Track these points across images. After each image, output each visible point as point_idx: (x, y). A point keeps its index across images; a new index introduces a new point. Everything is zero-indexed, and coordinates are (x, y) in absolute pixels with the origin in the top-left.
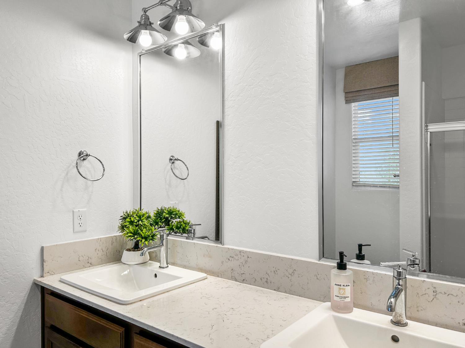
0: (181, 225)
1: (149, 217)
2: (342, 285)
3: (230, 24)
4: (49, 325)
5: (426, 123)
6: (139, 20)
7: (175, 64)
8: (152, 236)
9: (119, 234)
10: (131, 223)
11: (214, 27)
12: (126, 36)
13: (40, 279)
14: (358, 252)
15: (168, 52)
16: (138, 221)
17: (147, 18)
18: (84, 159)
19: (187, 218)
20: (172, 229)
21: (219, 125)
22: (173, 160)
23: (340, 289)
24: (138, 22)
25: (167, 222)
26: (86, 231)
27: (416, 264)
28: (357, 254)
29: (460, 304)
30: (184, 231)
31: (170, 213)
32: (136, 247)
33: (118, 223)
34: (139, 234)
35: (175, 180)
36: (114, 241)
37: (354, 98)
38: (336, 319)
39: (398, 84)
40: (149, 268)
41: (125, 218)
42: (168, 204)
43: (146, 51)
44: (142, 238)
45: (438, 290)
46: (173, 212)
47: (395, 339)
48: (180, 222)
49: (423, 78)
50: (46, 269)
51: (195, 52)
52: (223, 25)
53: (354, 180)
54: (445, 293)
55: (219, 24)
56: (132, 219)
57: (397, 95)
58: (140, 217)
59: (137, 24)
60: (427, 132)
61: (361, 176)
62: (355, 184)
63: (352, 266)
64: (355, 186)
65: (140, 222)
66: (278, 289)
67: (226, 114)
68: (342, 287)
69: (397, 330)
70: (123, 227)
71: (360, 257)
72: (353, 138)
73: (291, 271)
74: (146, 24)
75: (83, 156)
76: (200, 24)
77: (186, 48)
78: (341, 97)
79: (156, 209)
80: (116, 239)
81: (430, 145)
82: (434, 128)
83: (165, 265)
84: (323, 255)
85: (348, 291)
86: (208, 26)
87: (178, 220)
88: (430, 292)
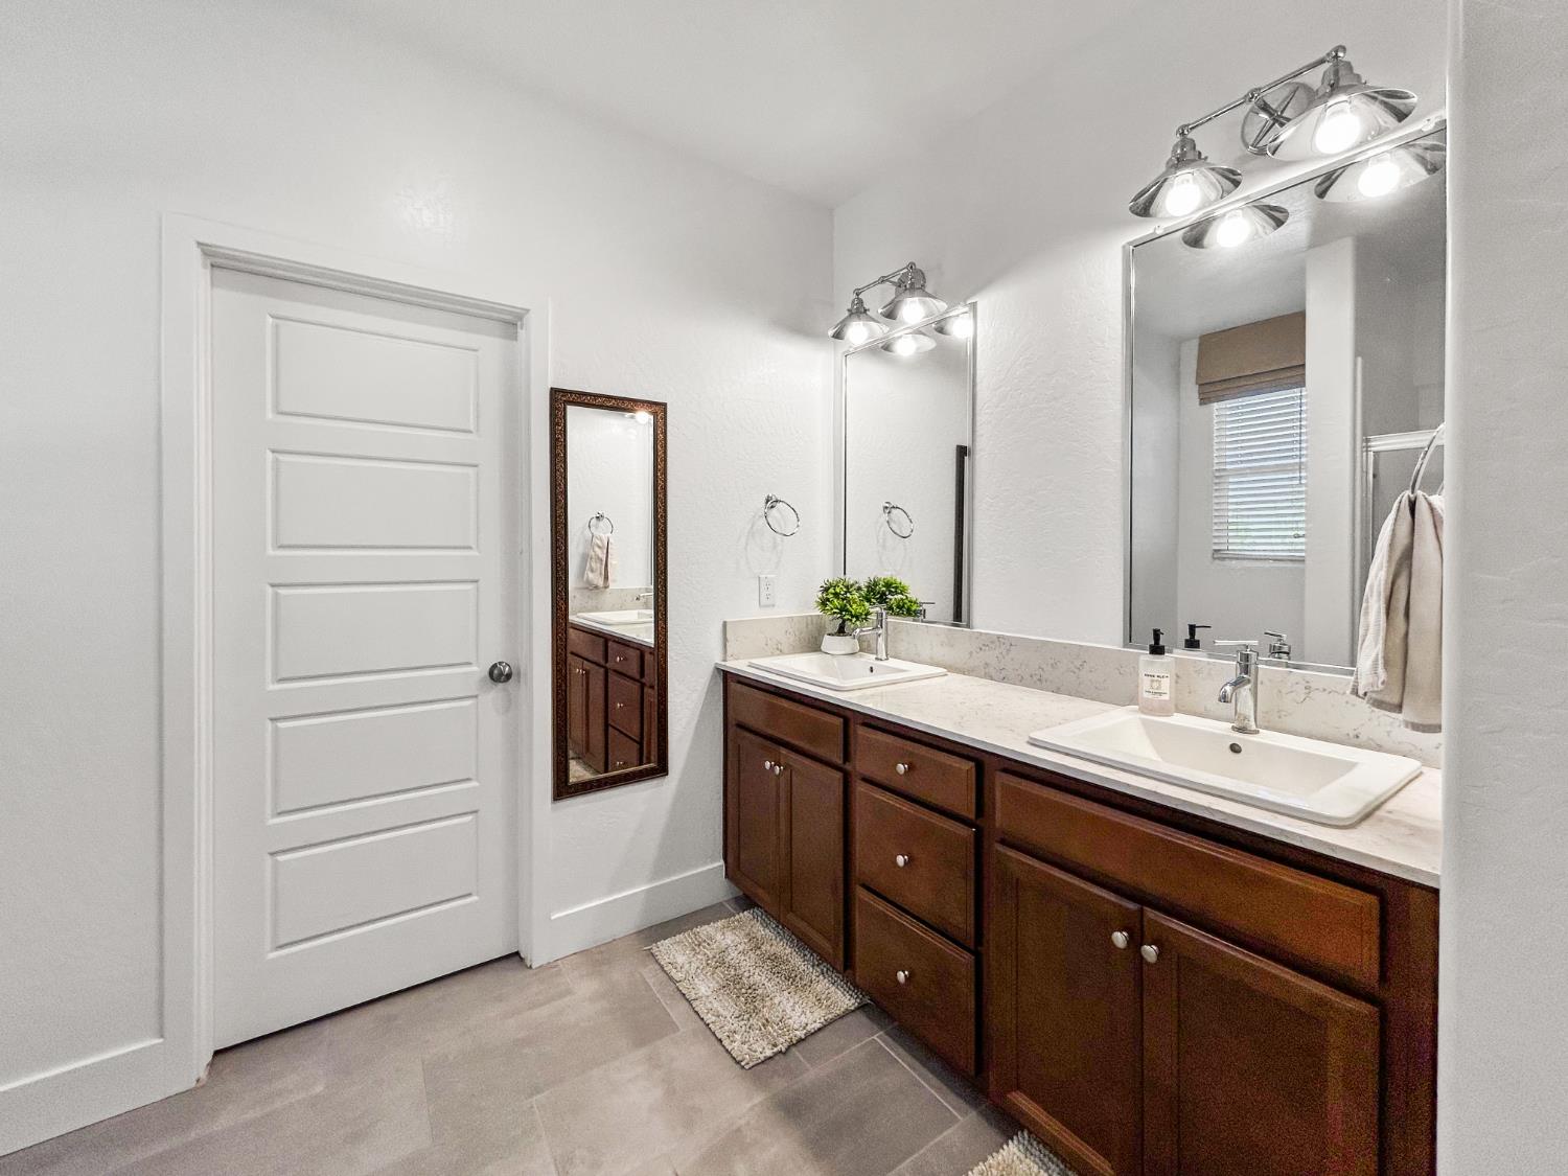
0: (904, 603)
1: (859, 589)
2: (1156, 675)
3: (984, 302)
4: (734, 723)
5: (1365, 433)
6: (850, 307)
7: (895, 362)
8: (866, 615)
9: (818, 612)
10: (836, 595)
11: (960, 307)
12: (831, 332)
13: (723, 663)
14: (1188, 637)
15: (887, 348)
16: (846, 593)
17: (861, 302)
18: (772, 507)
19: (912, 594)
20: (890, 608)
21: (962, 452)
22: (889, 509)
23: (1152, 681)
24: (849, 310)
25: (882, 599)
26: (773, 606)
27: (1285, 653)
28: (1187, 641)
29: (1349, 705)
30: (910, 613)
31: (888, 585)
32: (841, 631)
33: (818, 595)
34: (847, 610)
35: (891, 540)
36: (809, 622)
37: (1219, 393)
38: (1144, 722)
39: (1303, 365)
40: (862, 660)
41: (826, 590)
42: (884, 574)
43: (856, 349)
44: (852, 616)
45: (1313, 685)
46: (892, 584)
47: (1235, 749)
48: (902, 599)
49: (1357, 353)
50: (729, 653)
51: (928, 343)
52: (975, 304)
53: (1216, 547)
54: (1325, 690)
55: (969, 302)
56: (838, 590)
57: (1302, 383)
58: (847, 587)
59: (847, 314)
60: (1367, 451)
61: (1230, 541)
62: (1218, 555)
63: (1178, 654)
64: (1218, 558)
65: (848, 595)
66: (1057, 691)
67: (978, 433)
68: (1156, 678)
69: (1238, 738)
70: (824, 603)
71: (1192, 644)
72: (1216, 467)
73: (1078, 663)
74: (859, 311)
75: (771, 502)
76: (942, 305)
77: (915, 339)
78: (1191, 391)
79: (868, 580)
80: (812, 621)
81: (1374, 476)
82: (1384, 443)
83: (884, 657)
84: (1129, 638)
85: (1166, 685)
86: (952, 307)
87: (900, 596)
88: (1301, 688)
